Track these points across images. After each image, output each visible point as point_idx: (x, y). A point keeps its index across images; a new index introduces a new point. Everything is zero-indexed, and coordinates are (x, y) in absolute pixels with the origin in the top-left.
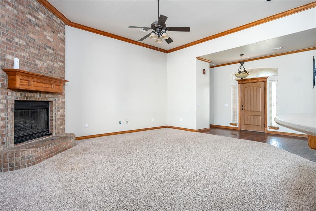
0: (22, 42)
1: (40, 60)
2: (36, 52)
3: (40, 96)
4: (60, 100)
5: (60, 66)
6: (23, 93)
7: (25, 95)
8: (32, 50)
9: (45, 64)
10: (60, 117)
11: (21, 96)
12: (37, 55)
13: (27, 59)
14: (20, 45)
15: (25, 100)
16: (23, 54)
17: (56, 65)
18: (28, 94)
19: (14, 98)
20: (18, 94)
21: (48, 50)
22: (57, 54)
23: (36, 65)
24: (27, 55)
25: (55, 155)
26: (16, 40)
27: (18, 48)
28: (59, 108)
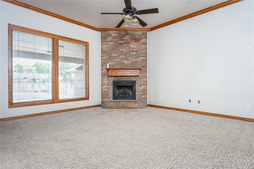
0: (116, 55)
1: (126, 60)
2: (124, 57)
3: (126, 78)
4: (142, 80)
5: (142, 60)
6: (116, 77)
7: (117, 78)
8: (121, 57)
9: (130, 61)
10: (142, 90)
11: (115, 78)
12: (124, 58)
13: (119, 62)
14: (115, 56)
15: (118, 80)
16: (116, 60)
17: (138, 60)
18: (119, 78)
19: (112, 80)
20: (114, 78)
21: (132, 53)
22: (139, 53)
23: (124, 63)
24: (119, 60)
25: (122, 108)
26: (113, 55)
27: (114, 58)
28: (141, 85)
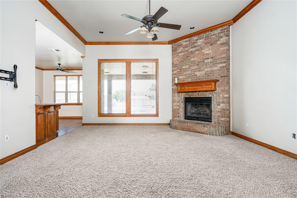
0: (187, 67)
1: (199, 71)
2: (196, 67)
3: (198, 94)
4: (221, 96)
5: (221, 67)
6: (187, 93)
7: (188, 94)
8: (193, 68)
9: (203, 72)
10: (221, 109)
11: (186, 95)
12: (196, 69)
13: (190, 74)
14: (186, 69)
15: (189, 97)
16: (187, 73)
17: (215, 68)
18: (190, 94)
19: (183, 97)
20: (184, 94)
21: (206, 61)
22: (216, 59)
23: (196, 75)
24: (190, 72)
26: (184, 67)
27: (185, 71)
28: (219, 102)
